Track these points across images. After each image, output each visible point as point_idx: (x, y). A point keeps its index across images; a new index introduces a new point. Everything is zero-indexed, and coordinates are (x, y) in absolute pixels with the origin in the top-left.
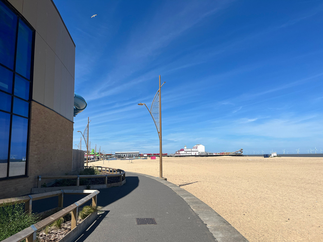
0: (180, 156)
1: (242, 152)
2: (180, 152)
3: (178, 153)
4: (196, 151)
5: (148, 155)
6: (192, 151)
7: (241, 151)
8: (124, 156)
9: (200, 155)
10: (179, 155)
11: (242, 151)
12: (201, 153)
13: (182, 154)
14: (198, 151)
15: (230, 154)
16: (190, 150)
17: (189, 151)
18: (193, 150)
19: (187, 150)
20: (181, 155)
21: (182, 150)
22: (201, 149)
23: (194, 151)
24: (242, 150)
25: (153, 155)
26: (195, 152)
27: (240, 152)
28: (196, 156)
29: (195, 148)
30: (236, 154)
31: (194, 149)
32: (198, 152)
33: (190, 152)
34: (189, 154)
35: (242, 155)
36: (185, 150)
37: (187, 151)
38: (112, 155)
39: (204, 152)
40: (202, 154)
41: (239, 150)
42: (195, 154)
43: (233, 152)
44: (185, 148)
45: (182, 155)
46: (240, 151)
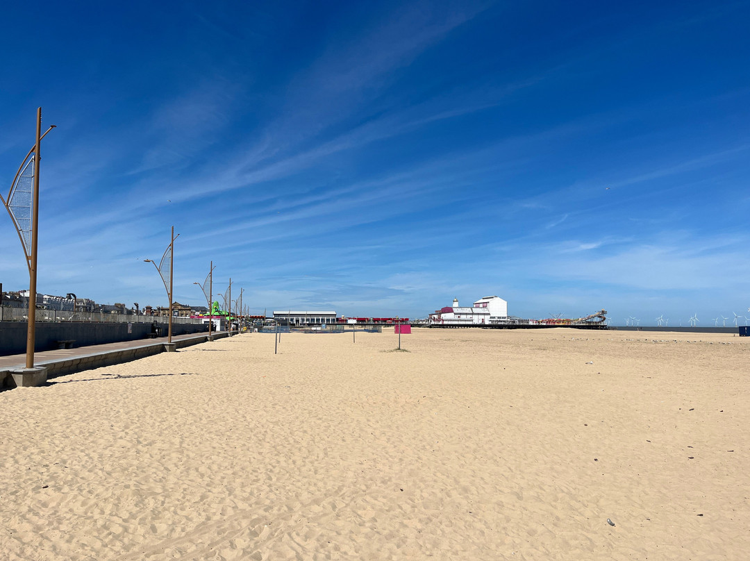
0: (443, 326)
1: (605, 319)
2: (443, 316)
3: (436, 316)
4: (484, 314)
5: (358, 321)
6: (473, 314)
7: (602, 315)
8: (297, 321)
9: (494, 323)
10: (441, 323)
11: (605, 316)
12: (496, 319)
13: (449, 320)
14: (489, 314)
15: (572, 324)
16: (469, 310)
17: (466, 314)
18: (475, 310)
19: (460, 311)
20: (445, 323)
21: (449, 310)
22: (498, 308)
23: (478, 314)
24: (603, 312)
25: (372, 322)
26: (482, 317)
27: (599, 319)
28: (483, 326)
29: (481, 305)
30: (588, 322)
31: (479, 307)
32: (489, 316)
33: (469, 316)
34: (466, 321)
35: (603, 326)
36: (455, 310)
37: (461, 314)
38: (267, 318)
39: (506, 316)
40: (500, 321)
41: (597, 314)
42: (480, 322)
43: (579, 318)
44: (456, 304)
45: (450, 323)
46: (600, 317)
